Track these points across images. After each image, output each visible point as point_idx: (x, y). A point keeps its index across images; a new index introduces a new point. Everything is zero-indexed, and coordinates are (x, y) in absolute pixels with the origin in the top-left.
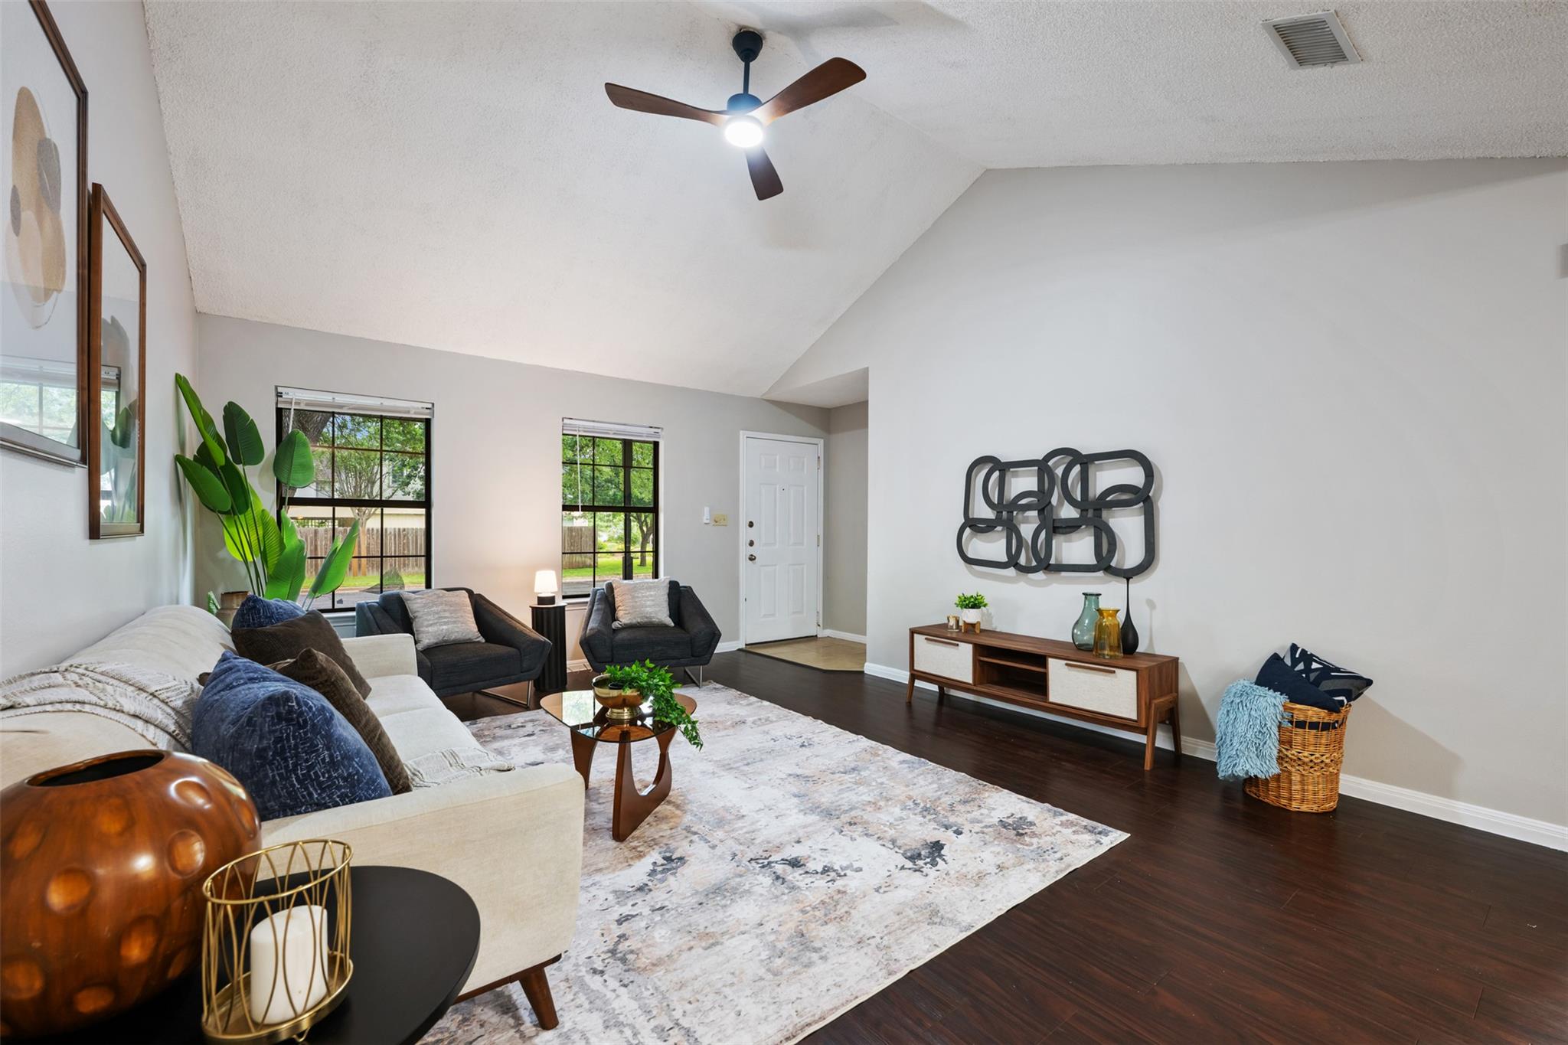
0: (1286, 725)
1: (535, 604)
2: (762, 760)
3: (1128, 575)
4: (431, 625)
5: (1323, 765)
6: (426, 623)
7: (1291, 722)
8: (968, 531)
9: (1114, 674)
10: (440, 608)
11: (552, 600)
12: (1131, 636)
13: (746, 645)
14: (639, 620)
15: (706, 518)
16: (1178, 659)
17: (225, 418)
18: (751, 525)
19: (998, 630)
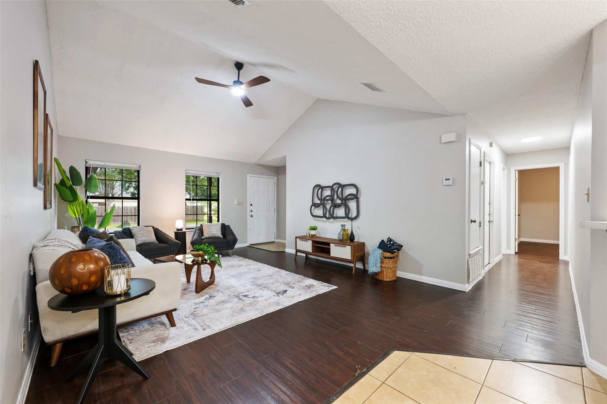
0: (382, 258)
1: (176, 231)
2: (244, 274)
3: (352, 219)
4: (140, 237)
5: (391, 268)
6: (138, 237)
7: (383, 257)
8: (313, 207)
9: (345, 247)
10: (143, 232)
11: (181, 230)
12: (352, 237)
13: (250, 245)
14: (211, 236)
15: (236, 203)
16: (364, 243)
17: (70, 171)
18: (251, 205)
19: (321, 237)
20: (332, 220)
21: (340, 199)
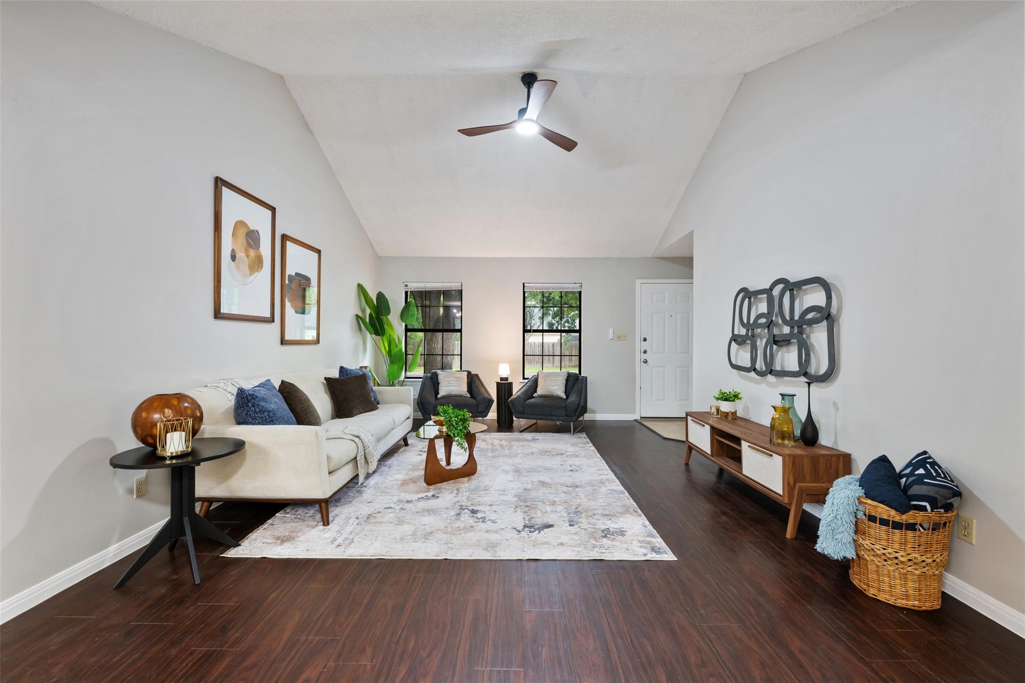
0: (860, 515)
1: (499, 381)
4: (445, 386)
6: (443, 385)
7: (865, 515)
8: (734, 345)
9: (771, 457)
10: (450, 379)
11: (507, 379)
12: (810, 429)
13: (641, 417)
15: (611, 335)
17: (377, 298)
18: (645, 340)
20: (770, 378)
21: (785, 322)
